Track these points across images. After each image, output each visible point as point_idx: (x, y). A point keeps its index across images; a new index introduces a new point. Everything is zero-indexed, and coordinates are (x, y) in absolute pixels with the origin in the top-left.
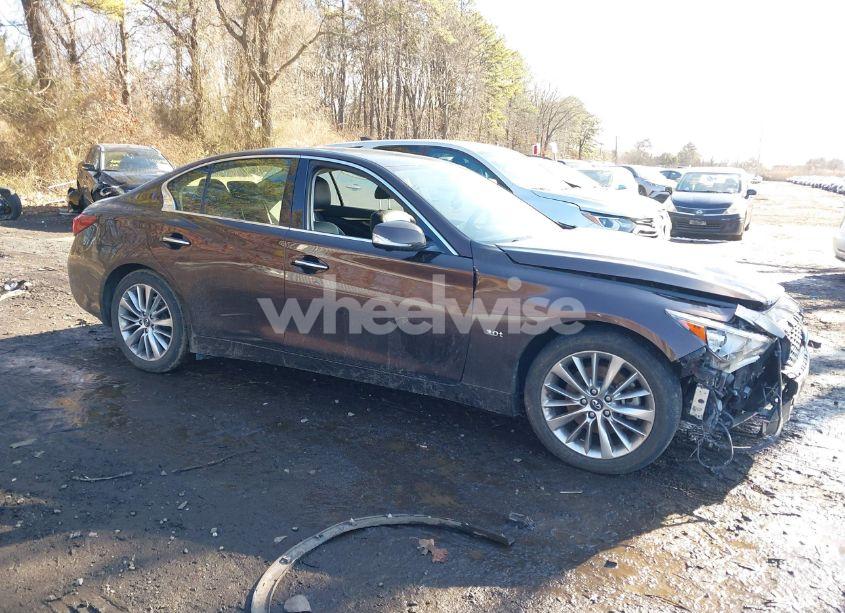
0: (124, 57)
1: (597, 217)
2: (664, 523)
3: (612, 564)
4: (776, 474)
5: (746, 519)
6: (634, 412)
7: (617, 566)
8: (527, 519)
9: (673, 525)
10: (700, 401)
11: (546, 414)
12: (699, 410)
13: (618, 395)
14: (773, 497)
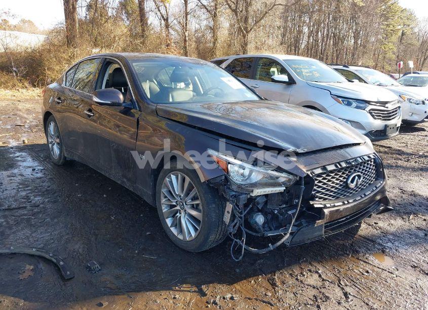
0: (186, 24)
1: (340, 99)
2: (174, 288)
3: (101, 305)
4: (301, 273)
5: (232, 298)
6: (194, 213)
7: (104, 306)
8: (96, 266)
9: (177, 291)
10: (228, 212)
11: (163, 208)
12: (227, 218)
13: (189, 201)
14: (274, 288)
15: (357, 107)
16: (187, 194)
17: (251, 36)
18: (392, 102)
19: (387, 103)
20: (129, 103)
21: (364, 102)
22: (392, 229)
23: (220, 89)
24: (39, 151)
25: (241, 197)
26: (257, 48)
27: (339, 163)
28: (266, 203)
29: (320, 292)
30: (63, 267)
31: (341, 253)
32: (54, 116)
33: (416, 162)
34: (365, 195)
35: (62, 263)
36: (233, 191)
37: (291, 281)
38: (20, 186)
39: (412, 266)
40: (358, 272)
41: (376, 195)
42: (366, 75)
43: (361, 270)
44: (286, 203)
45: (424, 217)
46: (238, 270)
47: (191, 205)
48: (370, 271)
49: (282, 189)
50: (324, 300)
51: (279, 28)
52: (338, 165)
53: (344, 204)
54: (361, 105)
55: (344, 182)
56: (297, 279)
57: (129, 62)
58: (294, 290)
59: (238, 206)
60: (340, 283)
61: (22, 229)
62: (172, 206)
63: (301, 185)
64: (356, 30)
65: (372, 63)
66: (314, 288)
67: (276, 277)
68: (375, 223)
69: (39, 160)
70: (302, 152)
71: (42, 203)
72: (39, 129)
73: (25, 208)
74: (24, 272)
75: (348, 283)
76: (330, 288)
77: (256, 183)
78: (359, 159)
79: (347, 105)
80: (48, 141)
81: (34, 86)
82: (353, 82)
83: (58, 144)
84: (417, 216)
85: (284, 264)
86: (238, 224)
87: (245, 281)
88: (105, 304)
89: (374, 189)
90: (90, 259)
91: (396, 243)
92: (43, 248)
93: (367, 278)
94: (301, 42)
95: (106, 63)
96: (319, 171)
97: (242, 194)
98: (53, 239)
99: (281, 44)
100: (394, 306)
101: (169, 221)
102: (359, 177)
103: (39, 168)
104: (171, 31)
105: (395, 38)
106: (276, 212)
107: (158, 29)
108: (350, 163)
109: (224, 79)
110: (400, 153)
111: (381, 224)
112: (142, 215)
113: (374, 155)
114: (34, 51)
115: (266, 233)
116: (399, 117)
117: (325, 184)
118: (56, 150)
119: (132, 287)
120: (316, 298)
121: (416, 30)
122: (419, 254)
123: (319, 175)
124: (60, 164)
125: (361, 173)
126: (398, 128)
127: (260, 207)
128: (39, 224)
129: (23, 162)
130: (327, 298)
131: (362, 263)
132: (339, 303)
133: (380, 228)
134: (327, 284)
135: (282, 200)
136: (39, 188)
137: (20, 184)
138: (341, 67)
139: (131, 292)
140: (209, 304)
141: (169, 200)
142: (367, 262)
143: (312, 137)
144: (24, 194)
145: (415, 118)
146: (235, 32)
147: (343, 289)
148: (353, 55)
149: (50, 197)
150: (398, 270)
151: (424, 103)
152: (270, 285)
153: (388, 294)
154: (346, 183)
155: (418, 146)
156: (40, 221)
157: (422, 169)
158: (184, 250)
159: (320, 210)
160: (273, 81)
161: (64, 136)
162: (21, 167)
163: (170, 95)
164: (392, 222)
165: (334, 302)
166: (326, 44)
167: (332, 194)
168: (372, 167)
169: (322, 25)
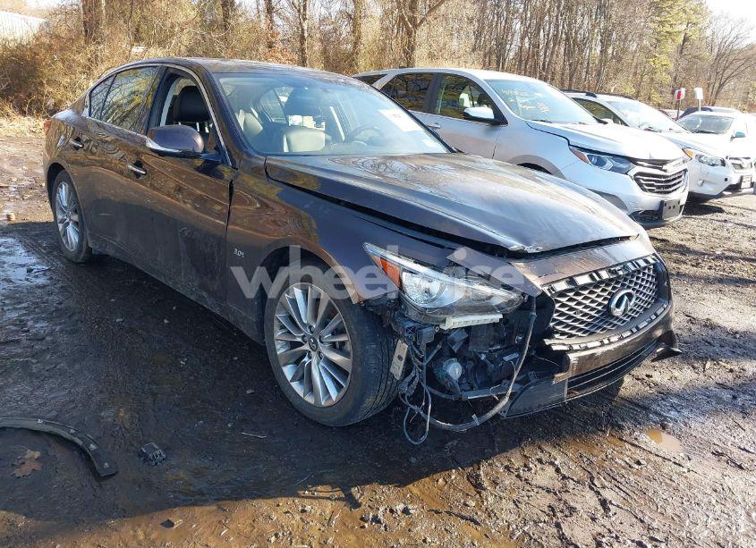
0: (305, 7)
1: (586, 154)
2: (301, 493)
3: (169, 524)
4: (525, 466)
5: (406, 511)
6: (336, 357)
7: (175, 527)
8: (158, 452)
9: (307, 497)
10: (400, 358)
11: (278, 347)
12: (397, 368)
13: (327, 336)
14: (479, 493)
15: (614, 169)
16: (324, 324)
17: (421, 34)
18: (673, 161)
19: (664, 162)
20: (214, 152)
21: (626, 161)
22: (677, 387)
23: (377, 130)
24: (37, 235)
25: (424, 331)
26: (432, 56)
27: (596, 272)
28: (467, 341)
29: (560, 500)
30: (96, 453)
31: (591, 428)
32: (68, 171)
33: (710, 268)
34: (638, 329)
35: (93, 447)
36: (411, 320)
37: (508, 480)
38: (7, 302)
39: (713, 453)
40: (623, 464)
41: (655, 328)
42: (626, 111)
43: (627, 459)
44: (501, 341)
45: (729, 366)
46: (413, 460)
47: (331, 343)
48: (642, 462)
49: (497, 317)
50: (567, 513)
51: (471, 20)
52: (594, 275)
53: (603, 345)
54: (621, 166)
55: (605, 306)
56: (518, 476)
57: (213, 76)
58: (514, 496)
59: (418, 347)
60: (594, 484)
61: (15, 383)
62: (294, 345)
63: (530, 310)
64: (606, 29)
65: (630, 90)
66: (548, 491)
67: (481, 473)
68: (648, 376)
69: (39, 253)
70: (534, 251)
71: (51, 334)
72: (36, 195)
73: (18, 342)
74: (24, 463)
75: (606, 484)
76: (576, 492)
77: (451, 305)
78: (629, 264)
79: (596, 164)
80: (55, 217)
81: (23, 113)
82: (605, 123)
83: (76, 223)
84: (719, 364)
85: (493, 449)
86: (417, 380)
87: (427, 479)
88: (178, 523)
89: (654, 317)
90: (145, 438)
91: (685, 412)
92: (55, 419)
93: (638, 474)
94: (508, 47)
95: (168, 76)
96: (562, 286)
97: (426, 326)
98: (73, 401)
99: (474, 50)
100: (687, 524)
101: (288, 371)
102: (630, 296)
103: (40, 267)
104: (276, 18)
105: (671, 47)
106: (483, 357)
107: (252, 14)
108: (615, 272)
109: (384, 112)
110: (683, 250)
111: (657, 377)
112: (236, 358)
113: (653, 257)
114: (20, 47)
115: (464, 394)
116: (684, 187)
117: (571, 309)
118: (72, 235)
119: (225, 491)
120: (553, 510)
121: (708, 33)
122: (724, 431)
123: (562, 294)
124: (79, 261)
125: (634, 289)
126: (681, 206)
127: (455, 348)
128: (46, 374)
129: (10, 255)
130: (572, 510)
131: (628, 446)
132: (594, 519)
133: (656, 385)
134: (571, 484)
135: (494, 336)
136: (43, 305)
137: (7, 297)
138: (582, 96)
139: (224, 499)
140: (366, 521)
141: (289, 332)
142: (636, 446)
143: (550, 226)
144: (14, 315)
145: (708, 190)
146: (393, 26)
147: (598, 493)
148: (599, 74)
149: (65, 323)
150: (690, 460)
151: (723, 164)
152: (472, 487)
153: (676, 501)
154: (608, 307)
155: (713, 239)
156: (47, 368)
157: (721, 281)
158: (316, 423)
159: (562, 355)
160: (468, 117)
161: (87, 210)
162: (5, 265)
163: (285, 139)
164: (676, 373)
165: (585, 516)
166: (552, 53)
167: (582, 326)
168: (650, 279)
169: (547, 18)
